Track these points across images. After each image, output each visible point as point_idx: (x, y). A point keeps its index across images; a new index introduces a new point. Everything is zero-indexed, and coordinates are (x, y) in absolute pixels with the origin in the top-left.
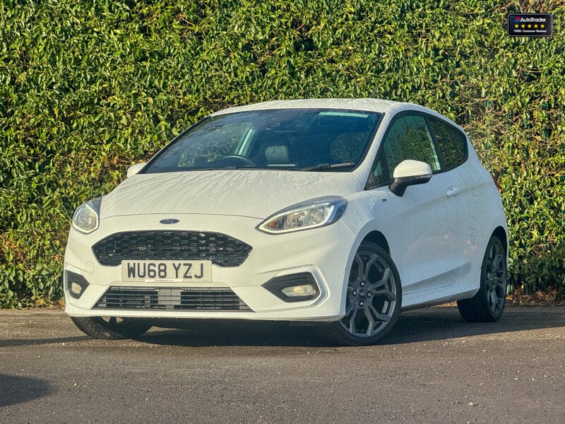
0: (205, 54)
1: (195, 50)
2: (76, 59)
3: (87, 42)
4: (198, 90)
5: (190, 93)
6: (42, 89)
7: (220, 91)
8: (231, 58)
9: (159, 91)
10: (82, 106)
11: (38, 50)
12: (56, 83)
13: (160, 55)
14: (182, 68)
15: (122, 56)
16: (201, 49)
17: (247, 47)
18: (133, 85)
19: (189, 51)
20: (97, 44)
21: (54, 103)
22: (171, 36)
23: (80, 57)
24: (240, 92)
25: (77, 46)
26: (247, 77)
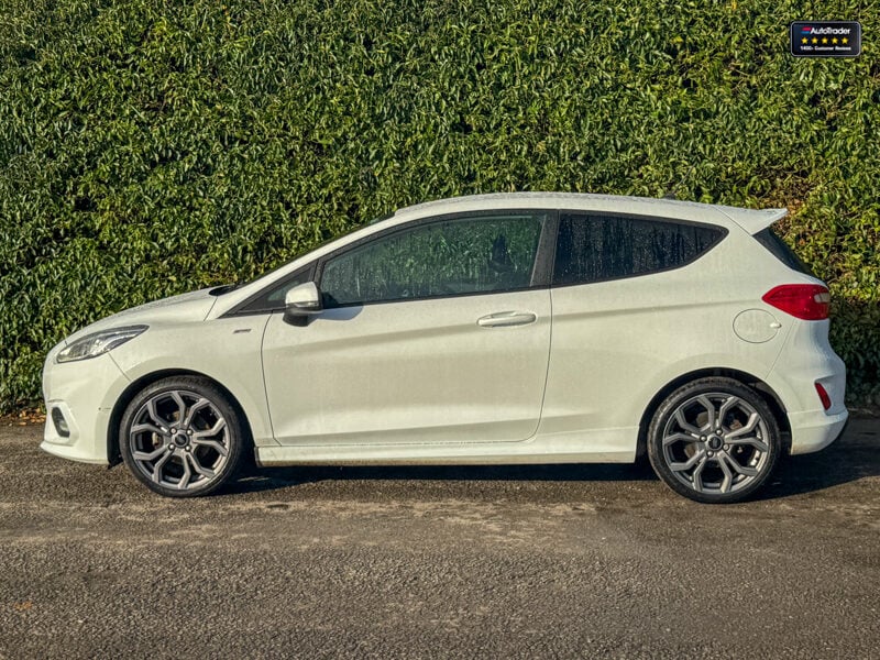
0: (761, 110)
1: (748, 106)
2: (605, 122)
3: (617, 101)
4: (750, 156)
5: (741, 159)
6: (564, 160)
7: (777, 155)
8: (793, 114)
9: (703, 158)
10: (610, 179)
11: (560, 113)
12: (580, 152)
13: (705, 115)
14: (733, 129)
15: (660, 117)
16: (756, 106)
17: (814, 101)
18: (673, 152)
19: (742, 108)
20: (630, 103)
21: (577, 176)
22: (721, 90)
23: (610, 120)
24: (803, 156)
25: (606, 107)
26: (812, 138)
